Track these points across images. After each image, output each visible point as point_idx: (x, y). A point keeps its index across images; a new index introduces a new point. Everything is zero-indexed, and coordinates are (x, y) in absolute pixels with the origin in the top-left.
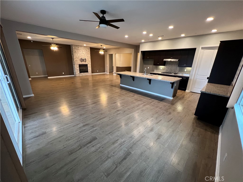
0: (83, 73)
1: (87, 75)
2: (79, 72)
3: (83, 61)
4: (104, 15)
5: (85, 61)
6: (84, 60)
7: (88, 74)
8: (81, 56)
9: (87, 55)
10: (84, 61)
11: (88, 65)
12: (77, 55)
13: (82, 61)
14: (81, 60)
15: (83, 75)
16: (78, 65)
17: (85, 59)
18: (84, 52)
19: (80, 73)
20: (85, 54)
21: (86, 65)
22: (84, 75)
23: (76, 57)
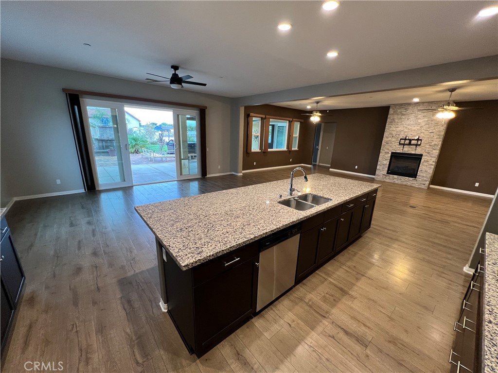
0: (396, 176)
1: (409, 184)
2: (385, 172)
3: (410, 144)
4: (177, 72)
5: (416, 145)
6: (413, 142)
7: (414, 182)
8: (406, 130)
9: (429, 128)
10: (413, 145)
11: (423, 157)
12: (394, 129)
13: (404, 145)
14: (402, 142)
15: (395, 180)
16: (390, 155)
17: (418, 140)
18: (419, 121)
19: (388, 173)
20: (423, 124)
21: (418, 158)
22: (397, 182)
23: (390, 134)
